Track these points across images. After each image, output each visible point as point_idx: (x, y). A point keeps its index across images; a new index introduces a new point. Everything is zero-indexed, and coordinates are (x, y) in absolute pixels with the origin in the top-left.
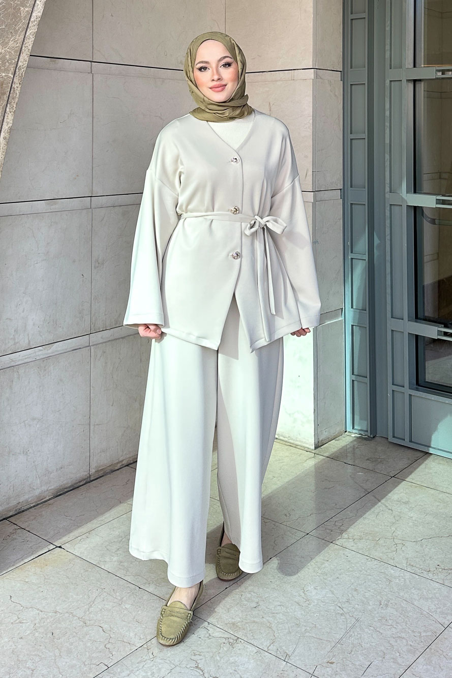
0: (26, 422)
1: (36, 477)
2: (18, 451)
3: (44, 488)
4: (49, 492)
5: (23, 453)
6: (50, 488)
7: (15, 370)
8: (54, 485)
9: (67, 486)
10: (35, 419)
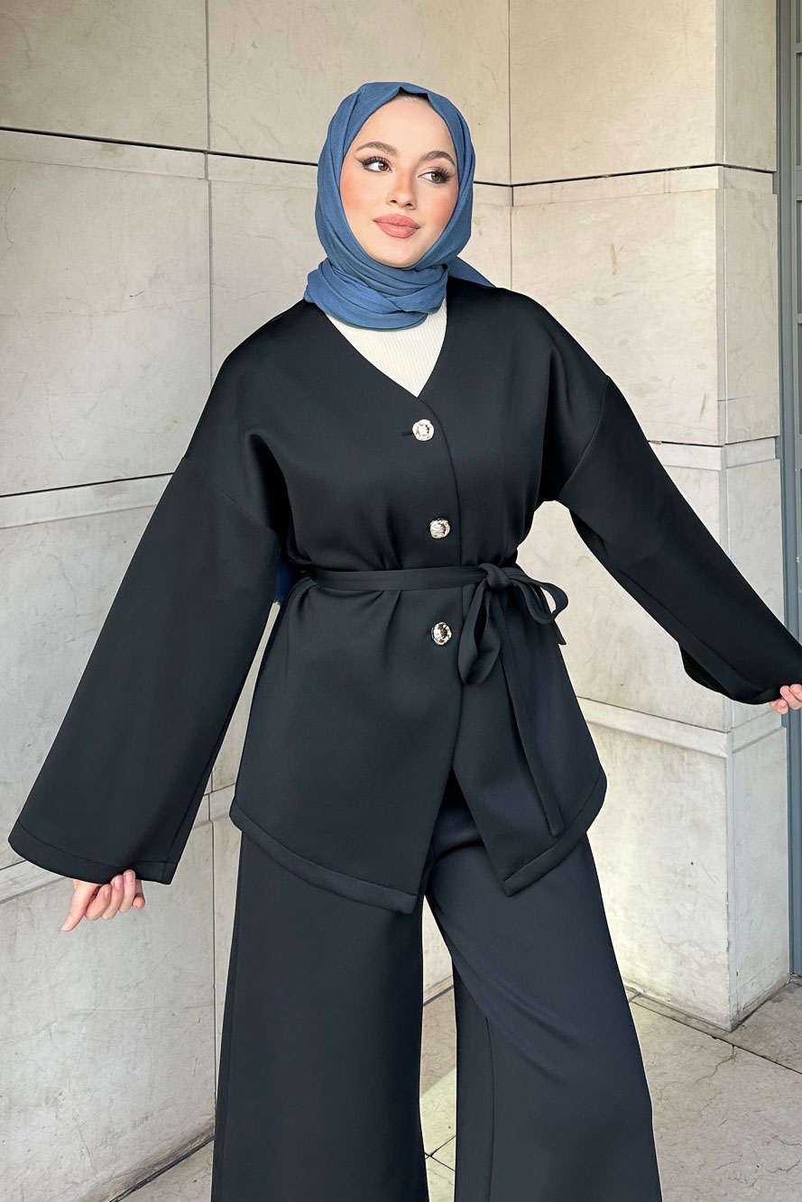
0: (52, 1027)
1: (83, 1154)
2: (33, 1101)
3: (103, 1175)
4: (115, 1182)
5: (47, 1103)
6: (116, 1174)
7: (21, 904)
8: (128, 1163)
9: (160, 1158)
10: (76, 1015)
